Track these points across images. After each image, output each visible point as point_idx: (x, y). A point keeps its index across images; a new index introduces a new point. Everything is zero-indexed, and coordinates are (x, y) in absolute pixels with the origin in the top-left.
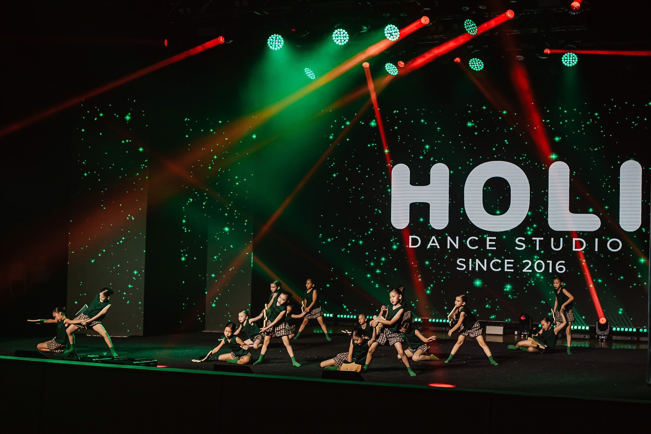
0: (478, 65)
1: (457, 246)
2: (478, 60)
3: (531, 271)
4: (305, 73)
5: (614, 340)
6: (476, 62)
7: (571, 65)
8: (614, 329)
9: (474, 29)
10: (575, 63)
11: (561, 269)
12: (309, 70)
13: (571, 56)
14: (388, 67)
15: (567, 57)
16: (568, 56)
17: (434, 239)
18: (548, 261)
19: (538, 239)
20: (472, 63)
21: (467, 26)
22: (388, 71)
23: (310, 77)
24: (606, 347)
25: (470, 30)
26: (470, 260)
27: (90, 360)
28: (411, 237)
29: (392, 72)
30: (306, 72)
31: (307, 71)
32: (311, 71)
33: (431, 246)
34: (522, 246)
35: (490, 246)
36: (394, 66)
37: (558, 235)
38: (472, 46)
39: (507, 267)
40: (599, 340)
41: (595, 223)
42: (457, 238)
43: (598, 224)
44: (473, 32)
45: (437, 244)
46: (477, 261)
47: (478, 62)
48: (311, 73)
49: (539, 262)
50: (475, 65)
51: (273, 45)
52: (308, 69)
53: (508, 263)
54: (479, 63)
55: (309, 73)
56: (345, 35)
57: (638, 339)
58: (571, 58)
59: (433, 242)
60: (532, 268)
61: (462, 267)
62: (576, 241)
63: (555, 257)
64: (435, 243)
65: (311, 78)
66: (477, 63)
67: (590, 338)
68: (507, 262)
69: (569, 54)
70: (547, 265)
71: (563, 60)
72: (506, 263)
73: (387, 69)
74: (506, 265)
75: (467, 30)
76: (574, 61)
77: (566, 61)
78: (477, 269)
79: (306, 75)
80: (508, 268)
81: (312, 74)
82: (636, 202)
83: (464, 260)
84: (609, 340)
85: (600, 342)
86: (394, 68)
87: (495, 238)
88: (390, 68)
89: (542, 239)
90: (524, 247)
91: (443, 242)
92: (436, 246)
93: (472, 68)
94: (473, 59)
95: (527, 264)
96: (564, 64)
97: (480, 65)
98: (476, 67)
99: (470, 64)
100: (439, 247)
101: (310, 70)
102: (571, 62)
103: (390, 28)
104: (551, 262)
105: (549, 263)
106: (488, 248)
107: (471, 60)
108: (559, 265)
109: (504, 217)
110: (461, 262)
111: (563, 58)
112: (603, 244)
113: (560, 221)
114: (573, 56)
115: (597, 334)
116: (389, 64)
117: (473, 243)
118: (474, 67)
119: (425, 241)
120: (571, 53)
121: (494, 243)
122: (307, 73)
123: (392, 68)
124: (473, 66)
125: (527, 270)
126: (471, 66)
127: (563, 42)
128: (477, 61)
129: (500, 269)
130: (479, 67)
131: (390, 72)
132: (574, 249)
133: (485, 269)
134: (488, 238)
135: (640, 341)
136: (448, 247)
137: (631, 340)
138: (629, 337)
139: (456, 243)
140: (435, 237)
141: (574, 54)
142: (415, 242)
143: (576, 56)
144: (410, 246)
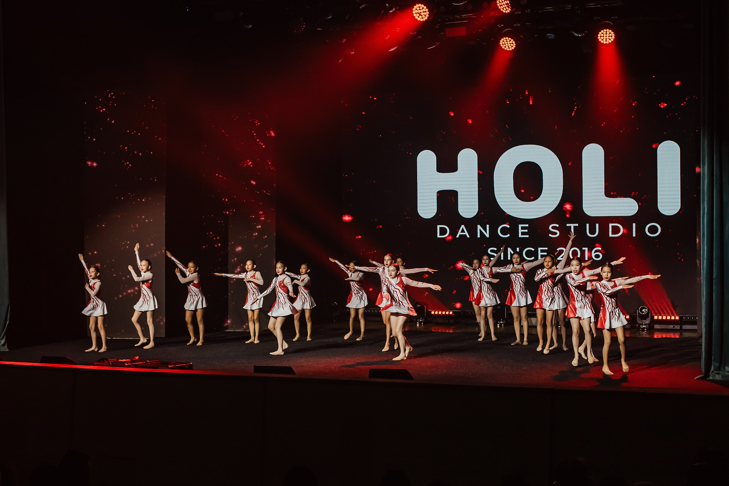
0: (509, 45)
1: (487, 235)
2: (510, 39)
5: (655, 329)
6: (507, 42)
7: (607, 42)
8: (656, 317)
9: (507, 7)
10: (612, 40)
11: (597, 256)
13: (608, 33)
15: (604, 34)
17: (463, 228)
18: (583, 249)
19: (572, 225)
20: (504, 43)
21: (500, 3)
24: (648, 336)
25: (503, 8)
27: (122, 365)
28: (439, 227)
33: (460, 235)
34: (555, 233)
35: (523, 233)
37: (593, 220)
38: (502, 25)
40: (640, 329)
41: (632, 207)
42: (488, 226)
43: (636, 208)
44: (507, 10)
46: (509, 250)
47: (509, 42)
50: (507, 45)
53: (542, 251)
54: (511, 42)
57: (681, 327)
58: (608, 35)
59: (463, 231)
62: (612, 226)
63: (592, 244)
64: (465, 232)
67: (630, 327)
69: (605, 30)
70: (583, 252)
71: (599, 38)
72: (539, 251)
74: (540, 254)
75: (500, 7)
76: (610, 37)
77: (602, 38)
82: (675, 185)
84: (651, 328)
85: (641, 331)
87: (527, 225)
89: (577, 225)
90: (558, 234)
91: (472, 231)
92: (466, 235)
93: (503, 47)
94: (505, 38)
96: (600, 42)
97: (512, 45)
98: (508, 47)
99: (501, 43)
100: (468, 236)
102: (608, 40)
103: (419, 8)
104: (586, 249)
106: (520, 236)
107: (502, 39)
108: (595, 252)
109: (536, 203)
110: (492, 251)
111: (599, 35)
112: (641, 229)
113: (596, 205)
114: (610, 33)
115: (638, 324)
117: (504, 231)
118: (505, 47)
119: (454, 231)
120: (608, 30)
121: (526, 231)
124: (504, 45)
126: (502, 45)
127: (599, 18)
128: (508, 40)
130: (510, 47)
132: (611, 235)
134: (520, 226)
135: (683, 329)
136: (479, 236)
137: (674, 328)
138: (671, 325)
139: (487, 231)
140: (465, 226)
141: (610, 31)
142: (443, 231)
143: (612, 33)
144: (439, 236)
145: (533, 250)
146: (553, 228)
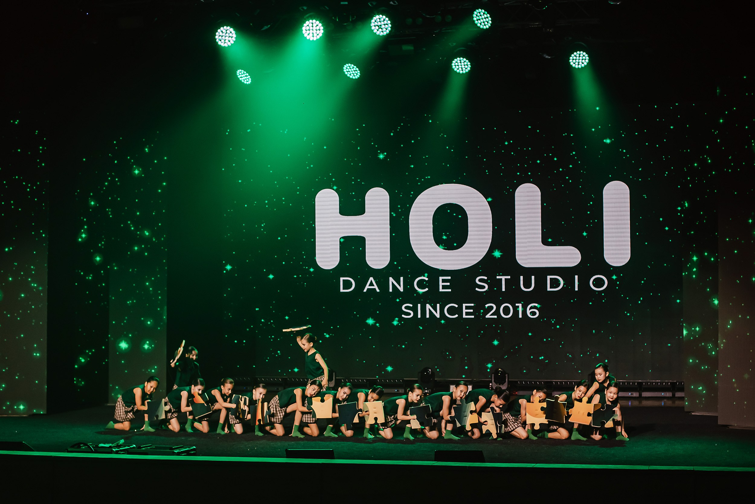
1: (401, 289)
2: (465, 59)
3: (496, 317)
4: (237, 76)
6: (461, 63)
7: (580, 66)
9: (486, 21)
10: (585, 64)
11: (533, 313)
12: (243, 73)
13: (581, 55)
14: (347, 68)
15: (576, 57)
16: (578, 55)
17: (371, 280)
18: (517, 305)
19: (503, 278)
20: (457, 64)
22: (346, 73)
23: (243, 81)
26: (419, 305)
28: (342, 279)
29: (352, 75)
30: (238, 74)
31: (240, 73)
32: (247, 73)
33: (368, 289)
34: (483, 287)
35: (444, 287)
36: (355, 67)
37: (528, 272)
39: (466, 312)
41: (574, 256)
42: (402, 278)
43: (579, 258)
44: (485, 25)
45: (376, 287)
46: (428, 306)
48: (246, 76)
49: (506, 305)
50: (460, 66)
51: (222, 41)
52: (243, 71)
53: (467, 308)
55: (242, 76)
56: (318, 28)
57: (640, 395)
58: (581, 58)
59: (372, 284)
60: (497, 312)
61: (409, 314)
62: (550, 279)
63: (527, 299)
64: (373, 286)
65: (245, 82)
66: (463, 64)
68: (466, 306)
69: (578, 52)
70: (516, 309)
71: (571, 61)
72: (464, 308)
73: (345, 71)
74: (464, 311)
75: (476, 22)
76: (584, 61)
77: (574, 61)
78: (428, 316)
79: (239, 78)
80: (467, 314)
81: (248, 77)
82: (624, 230)
83: (411, 305)
86: (355, 69)
87: (449, 278)
88: (350, 70)
89: (509, 277)
90: (486, 288)
91: (383, 284)
92: (375, 289)
93: (455, 70)
94: (458, 59)
95: (492, 308)
96: (572, 66)
97: (466, 66)
98: (460, 69)
99: (453, 64)
100: (378, 290)
101: (245, 72)
102: (580, 63)
104: (520, 305)
105: (518, 307)
106: (441, 290)
107: (456, 60)
108: (531, 308)
109: (460, 252)
110: (406, 308)
111: (571, 58)
112: (584, 283)
113: (531, 254)
114: (584, 56)
116: (350, 65)
117: (421, 284)
118: (458, 69)
119: (361, 284)
120: (582, 52)
121: (449, 284)
122: (239, 77)
123: (352, 70)
124: (457, 67)
125: (490, 315)
126: (454, 67)
127: (570, 38)
128: (462, 61)
129: (457, 316)
130: (464, 69)
131: (348, 75)
132: (549, 289)
133: (438, 315)
134: (441, 278)
135: (643, 397)
136: (391, 290)
137: (632, 396)
138: (628, 393)
139: (401, 284)
140: (374, 279)
141: (584, 53)
142: (347, 285)
143: (587, 55)
144: (342, 290)
145: (457, 306)
146: (480, 280)
